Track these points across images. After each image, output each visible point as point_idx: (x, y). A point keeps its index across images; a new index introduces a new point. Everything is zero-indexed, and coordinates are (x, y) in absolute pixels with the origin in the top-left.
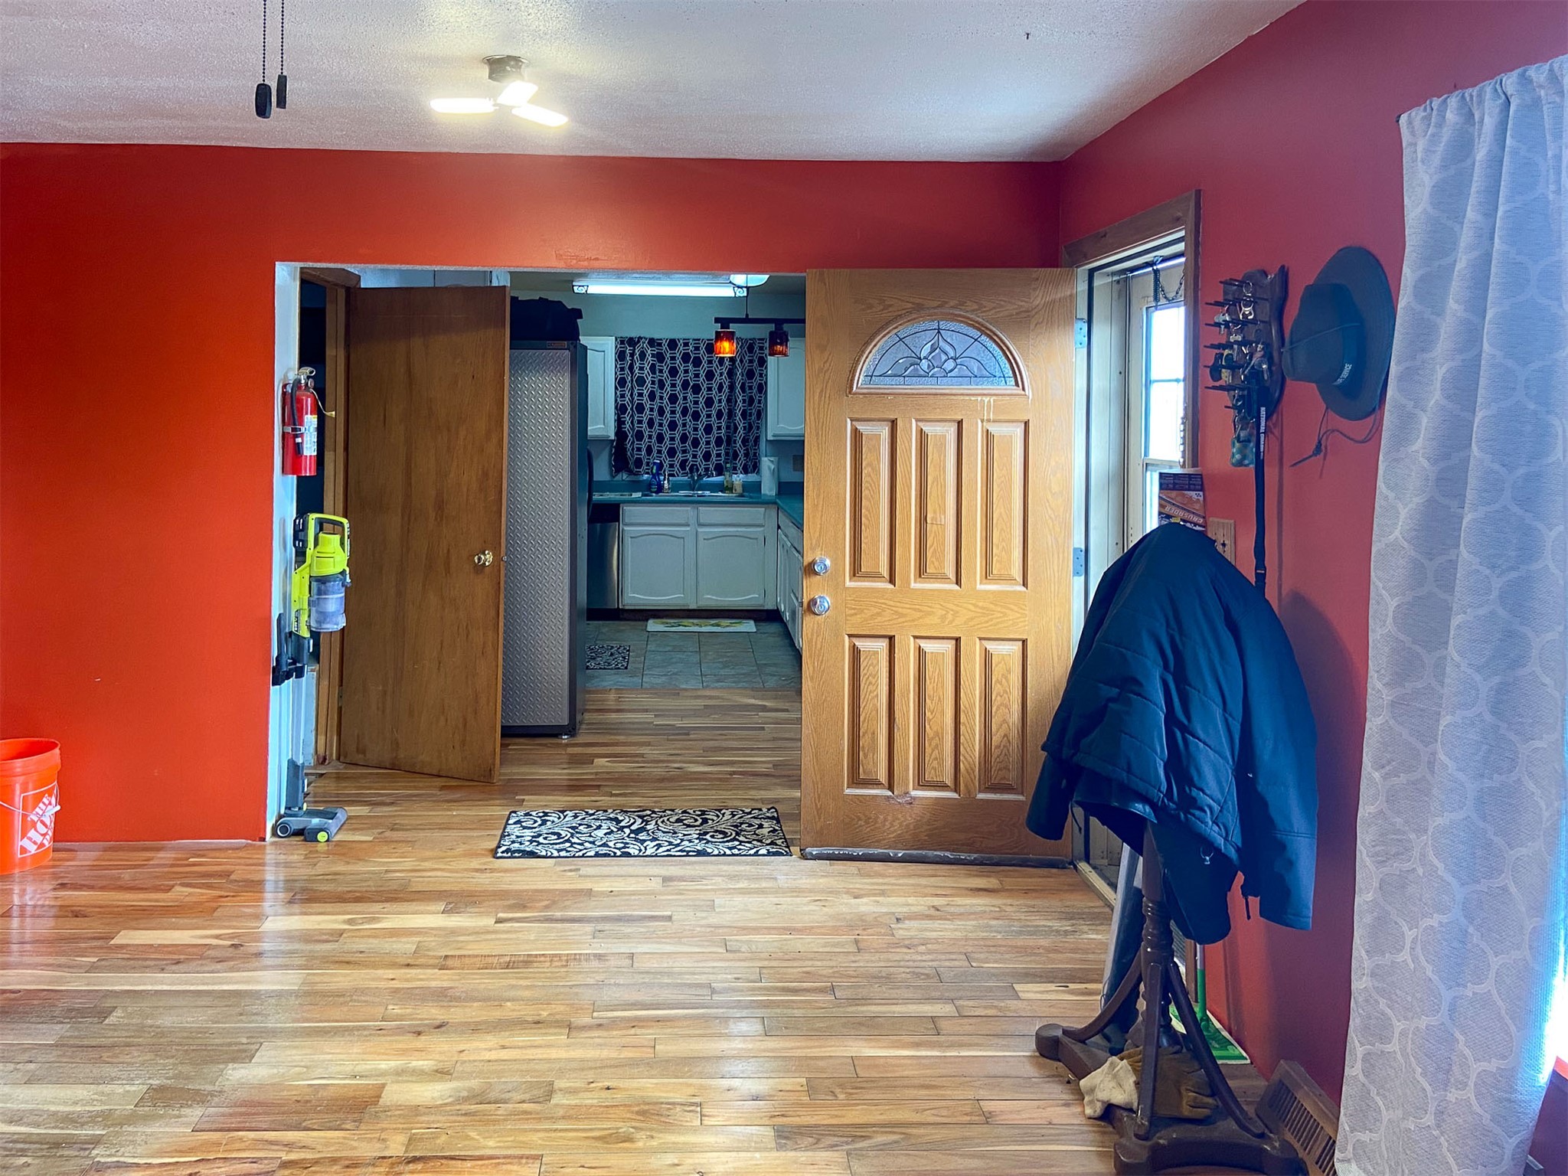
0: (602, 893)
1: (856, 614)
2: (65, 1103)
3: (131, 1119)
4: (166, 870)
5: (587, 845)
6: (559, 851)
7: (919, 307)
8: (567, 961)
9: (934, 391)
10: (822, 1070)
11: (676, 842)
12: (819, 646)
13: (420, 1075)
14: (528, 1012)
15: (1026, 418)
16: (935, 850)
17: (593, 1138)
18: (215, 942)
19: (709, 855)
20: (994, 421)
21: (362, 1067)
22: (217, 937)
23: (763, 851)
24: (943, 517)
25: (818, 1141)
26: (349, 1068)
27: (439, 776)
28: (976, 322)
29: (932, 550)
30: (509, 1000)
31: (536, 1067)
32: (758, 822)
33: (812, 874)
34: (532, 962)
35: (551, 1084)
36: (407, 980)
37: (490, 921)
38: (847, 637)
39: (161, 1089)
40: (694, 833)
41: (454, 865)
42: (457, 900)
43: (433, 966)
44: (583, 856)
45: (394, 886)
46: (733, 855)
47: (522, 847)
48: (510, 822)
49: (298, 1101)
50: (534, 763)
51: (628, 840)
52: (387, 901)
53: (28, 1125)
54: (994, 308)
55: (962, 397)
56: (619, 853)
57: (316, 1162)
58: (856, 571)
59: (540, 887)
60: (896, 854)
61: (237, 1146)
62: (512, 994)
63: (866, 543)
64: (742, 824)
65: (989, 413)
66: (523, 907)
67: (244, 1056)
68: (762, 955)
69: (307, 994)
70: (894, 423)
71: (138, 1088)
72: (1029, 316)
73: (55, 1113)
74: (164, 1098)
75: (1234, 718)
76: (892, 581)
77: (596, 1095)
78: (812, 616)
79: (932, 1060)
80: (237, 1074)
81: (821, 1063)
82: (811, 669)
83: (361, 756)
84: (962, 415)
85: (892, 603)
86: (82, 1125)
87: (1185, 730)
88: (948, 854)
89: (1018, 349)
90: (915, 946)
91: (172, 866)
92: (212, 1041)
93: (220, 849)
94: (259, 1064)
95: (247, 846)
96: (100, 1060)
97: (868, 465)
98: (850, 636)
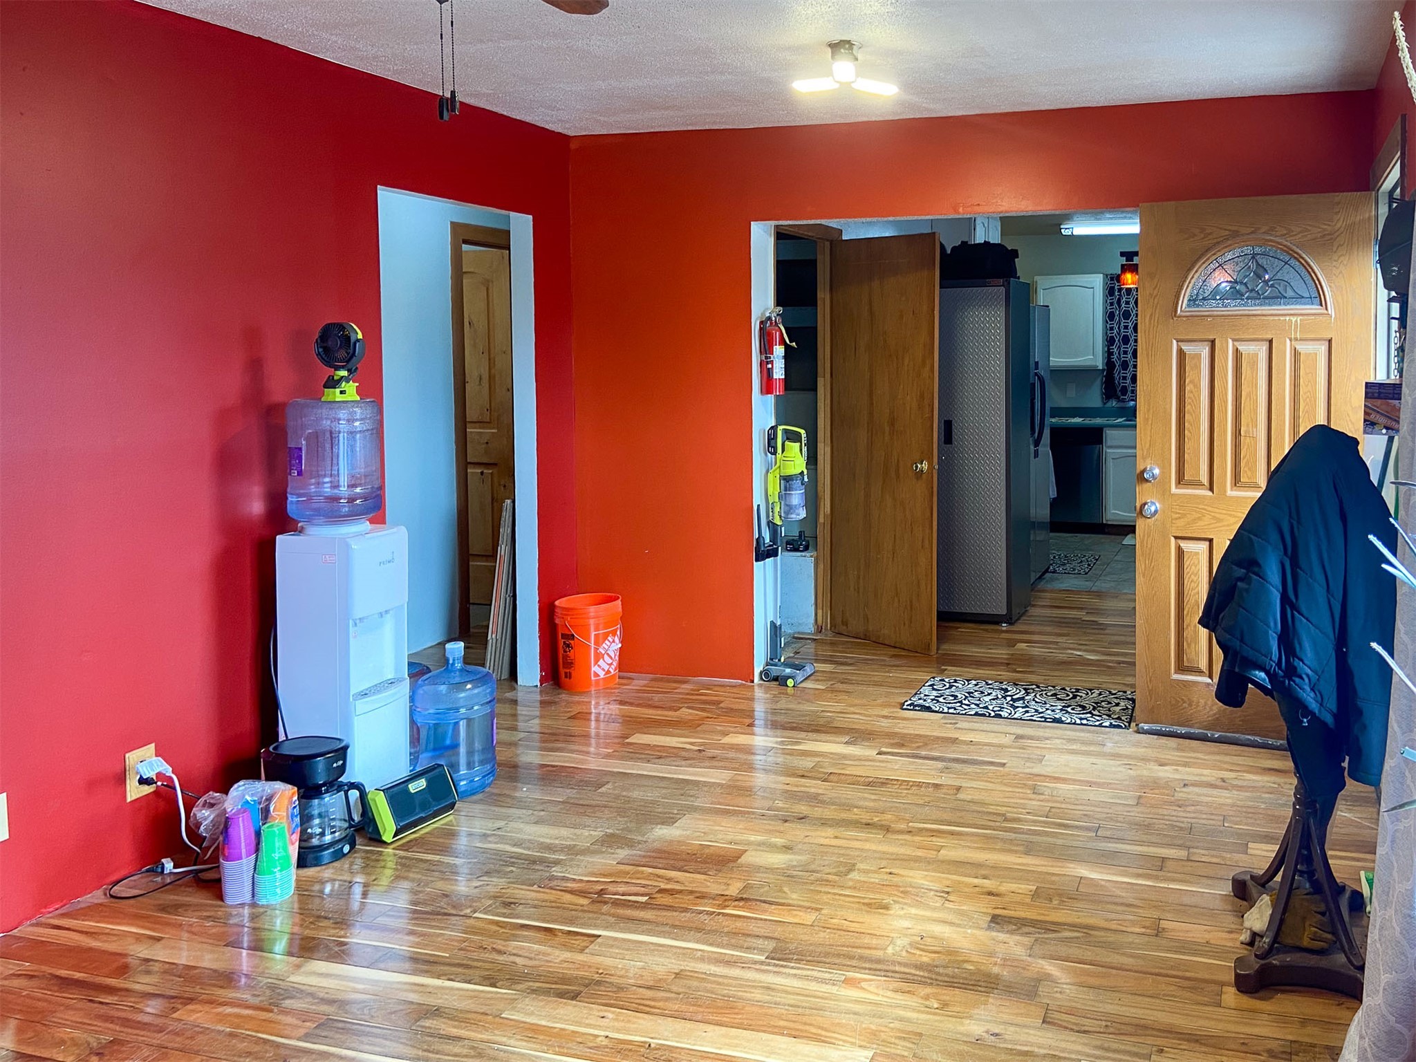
0: (964, 742)
1: (1180, 518)
2: (551, 838)
3: (585, 852)
4: (681, 696)
5: (973, 706)
6: (949, 708)
7: (1235, 234)
8: (911, 786)
9: (1247, 312)
10: (1053, 883)
11: (1041, 710)
12: (1149, 546)
13: (773, 848)
14: (865, 817)
15: (1329, 337)
16: (1248, 734)
17: (864, 904)
18: (688, 746)
19: (1062, 722)
20: (1301, 340)
21: (739, 837)
22: (691, 744)
23: (1107, 724)
24: (1255, 430)
25: (1020, 928)
26: (729, 837)
27: (895, 647)
28: (1284, 246)
29: (1245, 460)
30: (856, 807)
31: (852, 853)
32: (1116, 701)
33: (1137, 744)
34: (888, 784)
35: (854, 865)
36: (797, 786)
37: (873, 753)
38: (1173, 539)
39: (612, 835)
40: (1059, 705)
41: (870, 712)
42: (858, 735)
43: (819, 779)
44: (965, 714)
45: (822, 721)
46: (1082, 724)
47: (924, 703)
48: (927, 684)
49: (688, 854)
50: (970, 643)
51: (1005, 706)
52: (813, 731)
53: (524, 848)
54: (1300, 232)
55: (1272, 318)
56: (993, 714)
57: (680, 892)
58: (1180, 480)
59: (922, 733)
60: (1213, 735)
61: (638, 876)
62: (861, 803)
63: (1189, 454)
64: (1102, 701)
65: (1296, 332)
66: (902, 745)
67: (669, 820)
68: (1059, 799)
69: (729, 786)
70: (1213, 342)
71: (598, 834)
72: (1331, 239)
73: (542, 843)
74: (610, 841)
75: (1335, 599)
76: (1211, 489)
77: (881, 876)
78: (1144, 519)
79: (1142, 888)
80: (662, 833)
81: (1054, 878)
82: (1143, 566)
83: (845, 627)
84: (1272, 334)
85: (1210, 509)
86: (555, 851)
87: (1294, 607)
88: (1258, 739)
89: (1322, 270)
90: (1187, 806)
91: (688, 694)
92: (657, 810)
93: (723, 686)
94: (677, 828)
95: (741, 685)
96: (584, 814)
97: (1190, 382)
98: (1176, 538)
